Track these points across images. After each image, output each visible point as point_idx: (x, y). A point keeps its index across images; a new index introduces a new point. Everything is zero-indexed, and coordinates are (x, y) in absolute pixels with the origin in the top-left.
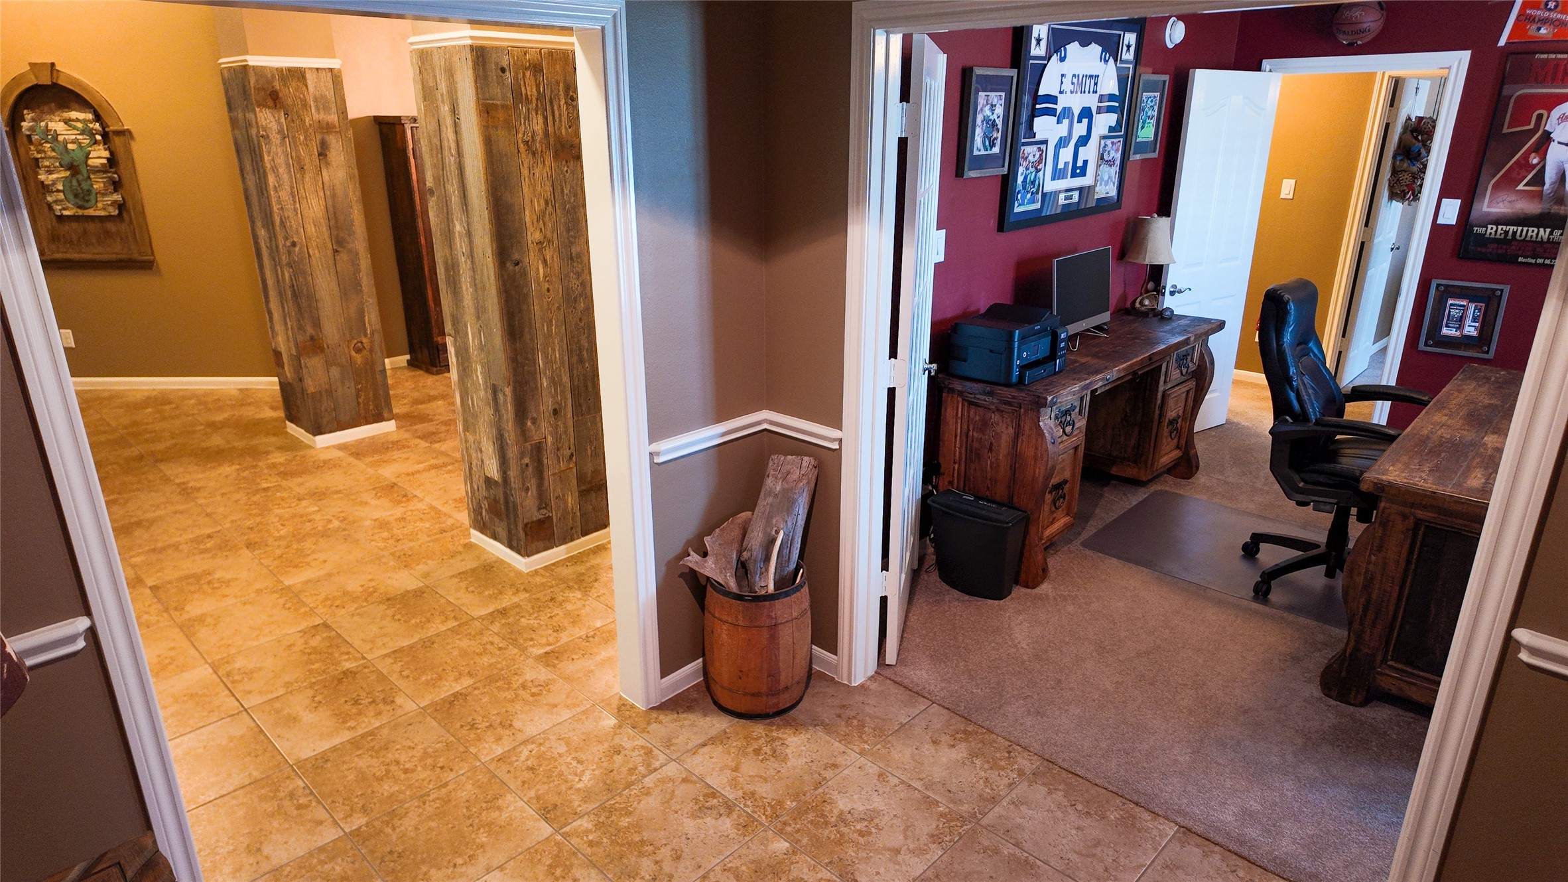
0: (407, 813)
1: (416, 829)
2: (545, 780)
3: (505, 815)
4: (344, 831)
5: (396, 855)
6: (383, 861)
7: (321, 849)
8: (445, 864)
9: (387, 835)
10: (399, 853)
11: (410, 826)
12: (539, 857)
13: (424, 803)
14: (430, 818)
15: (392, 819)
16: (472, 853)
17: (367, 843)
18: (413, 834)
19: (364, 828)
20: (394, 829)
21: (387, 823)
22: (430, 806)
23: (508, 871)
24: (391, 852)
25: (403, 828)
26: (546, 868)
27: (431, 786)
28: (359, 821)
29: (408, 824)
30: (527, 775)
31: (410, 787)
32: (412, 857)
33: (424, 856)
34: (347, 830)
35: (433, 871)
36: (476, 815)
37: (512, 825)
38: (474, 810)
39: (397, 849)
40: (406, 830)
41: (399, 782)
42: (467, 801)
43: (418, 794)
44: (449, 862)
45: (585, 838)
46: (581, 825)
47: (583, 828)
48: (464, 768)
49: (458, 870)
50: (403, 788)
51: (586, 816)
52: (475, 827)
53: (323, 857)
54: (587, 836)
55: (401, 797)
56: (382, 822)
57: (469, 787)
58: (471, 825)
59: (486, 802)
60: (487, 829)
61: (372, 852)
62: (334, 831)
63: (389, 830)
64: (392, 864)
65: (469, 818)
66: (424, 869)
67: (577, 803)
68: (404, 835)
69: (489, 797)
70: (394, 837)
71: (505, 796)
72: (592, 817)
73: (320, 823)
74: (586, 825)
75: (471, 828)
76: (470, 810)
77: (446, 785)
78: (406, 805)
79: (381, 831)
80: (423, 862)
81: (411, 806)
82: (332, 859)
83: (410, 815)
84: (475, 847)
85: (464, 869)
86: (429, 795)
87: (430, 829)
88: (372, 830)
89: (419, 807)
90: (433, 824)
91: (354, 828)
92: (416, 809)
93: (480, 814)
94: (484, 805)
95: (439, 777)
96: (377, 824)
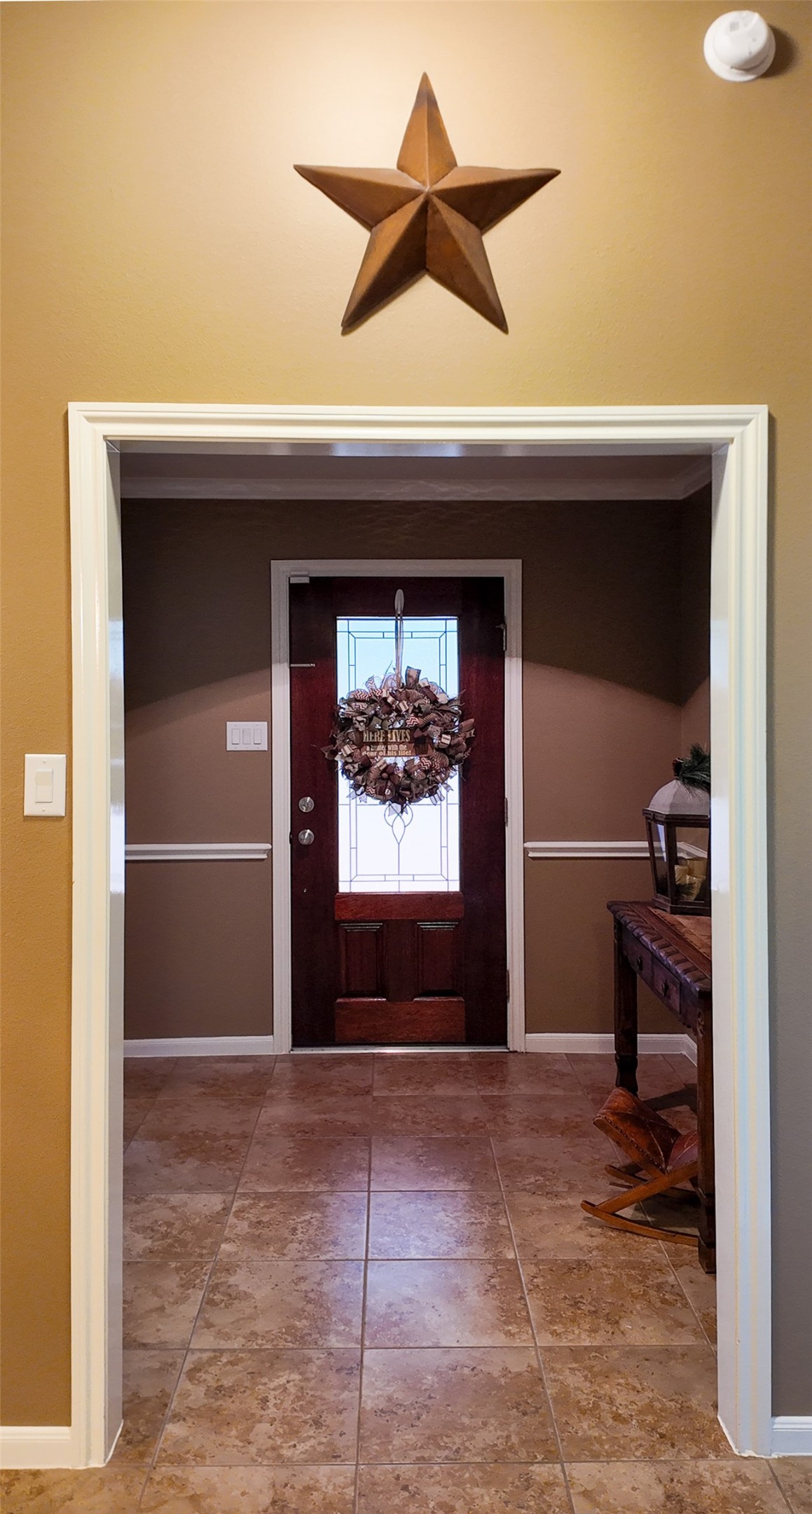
0: (484, 1449)
1: (485, 1424)
2: (318, 1402)
3: (390, 1390)
4: (563, 1466)
5: (521, 1408)
6: (537, 1409)
7: (595, 1457)
8: (481, 1376)
9: (518, 1434)
10: (517, 1408)
11: (490, 1432)
12: (398, 1337)
13: (458, 1451)
14: (464, 1428)
15: (504, 1450)
16: (450, 1372)
17: (544, 1438)
18: (492, 1421)
19: (540, 1458)
20: (508, 1437)
21: (511, 1448)
22: (455, 1443)
23: (433, 1340)
24: (525, 1414)
25: (499, 1433)
26: (401, 1326)
27: (436, 1468)
28: (541, 1472)
29: (489, 1436)
30: (328, 1419)
31: (460, 1483)
32: (507, 1398)
33: (495, 1392)
34: (558, 1467)
35: (496, 1374)
36: (416, 1406)
37: (393, 1377)
38: (413, 1412)
39: (516, 1414)
40: (496, 1430)
41: (468, 1498)
42: (412, 1426)
43: (457, 1467)
44: (475, 1375)
45: (347, 1329)
46: (338, 1342)
47: (339, 1338)
48: (382, 1472)
49: (473, 1364)
50: (468, 1486)
51: (324, 1347)
52: (428, 1393)
53: (597, 1447)
54: (344, 1330)
55: (478, 1475)
56: (516, 1453)
57: (396, 1442)
58: (430, 1397)
59: (396, 1413)
60: (420, 1385)
61: (543, 1425)
62: (575, 1474)
63: (514, 1439)
64: (529, 1401)
65: (426, 1406)
66: (503, 1381)
67: (318, 1362)
68: (501, 1424)
69: (388, 1418)
70: (513, 1427)
71: (372, 1408)
72: (320, 1343)
73: (586, 1494)
74: (334, 1339)
75: (432, 1395)
76: (418, 1413)
77: (420, 1460)
78: (479, 1459)
79: (523, 1443)
80: (500, 1387)
81: (475, 1455)
82: (587, 1439)
83: (482, 1445)
84: (443, 1375)
85: (468, 1362)
86: (447, 1458)
87: (472, 1416)
88: (531, 1450)
89: (467, 1449)
90: (466, 1420)
91: (550, 1465)
92: (471, 1447)
93: (412, 1404)
94: (400, 1412)
95: (419, 1475)
96: (523, 1455)
